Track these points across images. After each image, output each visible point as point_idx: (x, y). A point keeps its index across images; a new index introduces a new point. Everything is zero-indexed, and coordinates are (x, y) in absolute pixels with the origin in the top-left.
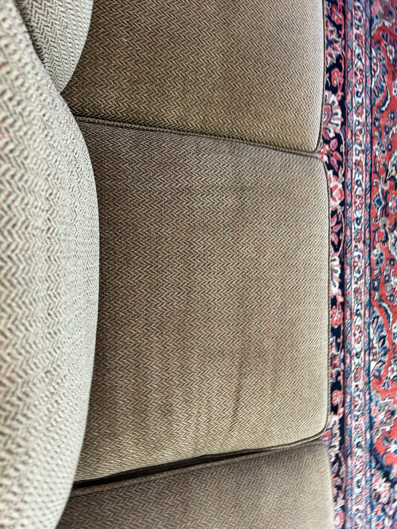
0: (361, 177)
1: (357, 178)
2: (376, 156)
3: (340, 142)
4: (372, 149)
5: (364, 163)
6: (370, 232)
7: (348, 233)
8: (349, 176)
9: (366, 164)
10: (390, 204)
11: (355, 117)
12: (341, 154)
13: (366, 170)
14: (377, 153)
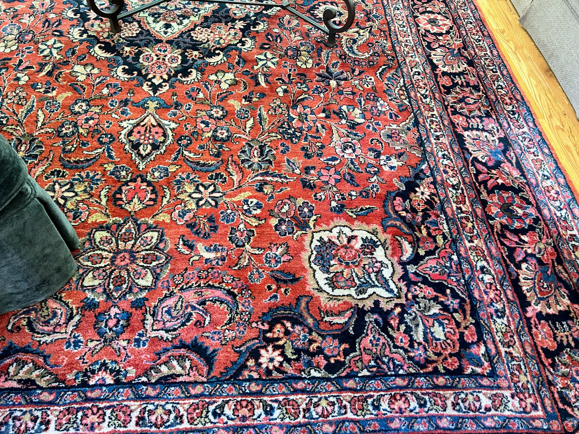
0: (400, 29)
1: (405, 29)
2: (386, 40)
3: (429, 46)
4: (392, 43)
5: (399, 36)
6: (383, 4)
7: (406, 4)
8: (414, 30)
9: (397, 35)
10: (363, 15)
11: (417, 59)
12: (424, 40)
13: (395, 32)
14: (385, 41)
